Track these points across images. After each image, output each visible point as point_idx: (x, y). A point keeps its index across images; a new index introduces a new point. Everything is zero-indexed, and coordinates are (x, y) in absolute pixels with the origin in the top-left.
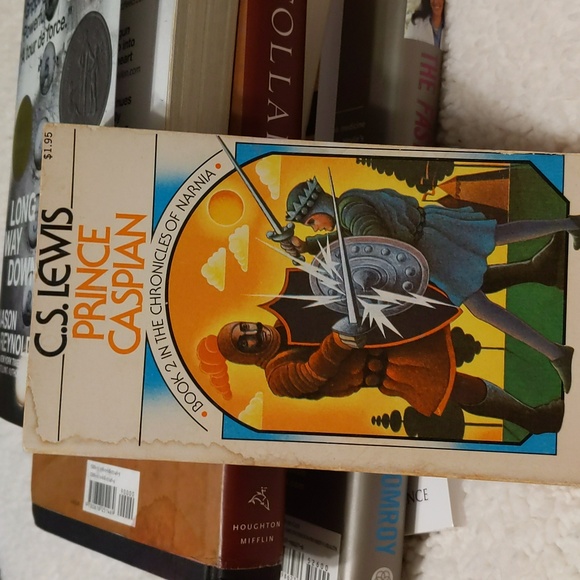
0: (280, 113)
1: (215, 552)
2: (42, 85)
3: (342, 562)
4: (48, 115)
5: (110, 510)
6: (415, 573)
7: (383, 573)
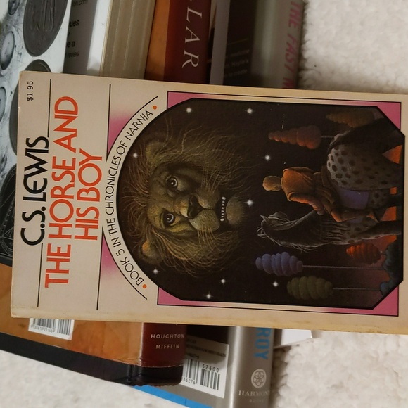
0: (194, 37)
1: (137, 354)
2: (10, 8)
3: (229, 364)
4: (14, 29)
5: (51, 329)
6: (282, 375)
7: (260, 372)
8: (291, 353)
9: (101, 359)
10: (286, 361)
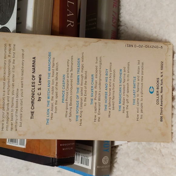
0: (71, 14)
1: (55, 153)
3: (93, 155)
6: (115, 158)
7: (106, 158)
8: (119, 148)
9: (39, 155)
10: (117, 152)
